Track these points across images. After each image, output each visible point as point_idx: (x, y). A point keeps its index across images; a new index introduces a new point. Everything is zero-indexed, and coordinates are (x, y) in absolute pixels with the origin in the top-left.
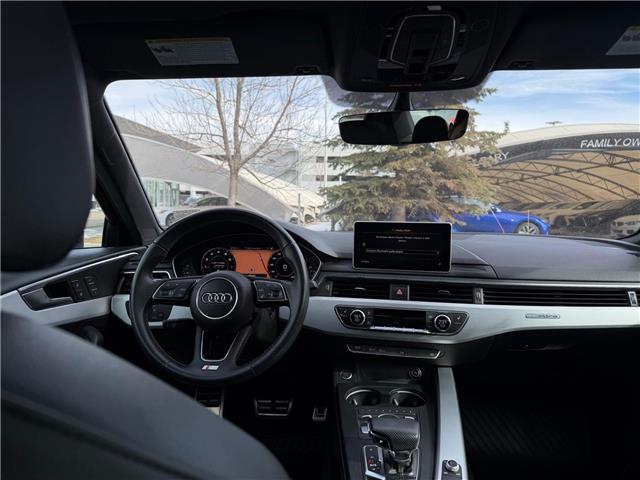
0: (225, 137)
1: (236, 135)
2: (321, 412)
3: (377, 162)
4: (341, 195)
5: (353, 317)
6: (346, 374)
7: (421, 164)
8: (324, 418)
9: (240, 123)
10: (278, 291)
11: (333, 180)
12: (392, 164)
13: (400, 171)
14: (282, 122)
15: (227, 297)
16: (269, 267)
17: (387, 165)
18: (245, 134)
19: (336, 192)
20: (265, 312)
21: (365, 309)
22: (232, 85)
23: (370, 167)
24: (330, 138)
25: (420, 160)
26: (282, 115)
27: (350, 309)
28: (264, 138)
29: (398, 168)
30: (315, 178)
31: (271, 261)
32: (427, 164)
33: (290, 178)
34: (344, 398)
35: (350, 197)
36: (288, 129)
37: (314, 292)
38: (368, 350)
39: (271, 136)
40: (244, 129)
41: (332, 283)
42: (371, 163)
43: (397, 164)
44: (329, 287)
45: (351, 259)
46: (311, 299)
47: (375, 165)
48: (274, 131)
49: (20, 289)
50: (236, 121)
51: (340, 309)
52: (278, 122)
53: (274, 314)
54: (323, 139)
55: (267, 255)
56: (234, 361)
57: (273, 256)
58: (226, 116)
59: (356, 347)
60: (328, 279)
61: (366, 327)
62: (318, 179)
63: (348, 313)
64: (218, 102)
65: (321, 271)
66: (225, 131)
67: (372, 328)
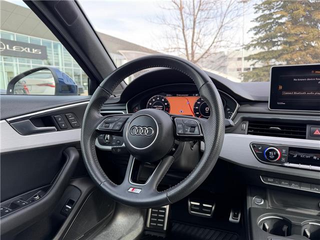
0: (186, 49)
1: (192, 47)
2: (235, 216)
3: (274, 56)
4: (252, 76)
5: (268, 153)
6: (258, 200)
7: (304, 55)
8: (238, 221)
9: (195, 40)
10: (195, 127)
11: (247, 70)
12: (285, 56)
13: (289, 60)
14: (218, 37)
15: (150, 131)
16: (195, 109)
17: (281, 56)
18: (197, 46)
19: (248, 75)
20: (186, 145)
21: (281, 147)
22: (190, 20)
23: (270, 59)
24: (246, 44)
25: (303, 53)
26: (218, 33)
27: (264, 146)
28: (207, 48)
29: (288, 59)
30: (236, 70)
31: (196, 105)
32: (308, 56)
33: (222, 70)
34: (256, 223)
35: (257, 77)
36: (221, 41)
37: (229, 129)
38: (280, 184)
39: (211, 45)
40: (197, 43)
41: (247, 123)
42: (271, 57)
43: (288, 56)
44: (245, 126)
45: (268, 102)
46: (227, 135)
47: (273, 58)
48: (213, 43)
49: (8, 120)
50: (193, 40)
51: (255, 146)
52: (215, 38)
53: (196, 146)
54: (242, 44)
55: (193, 100)
56: (155, 186)
57: (198, 101)
58: (187, 37)
59: (269, 180)
60: (244, 119)
61: (280, 164)
62: (238, 70)
63: (263, 150)
64: (183, 30)
65: (238, 112)
66: (186, 46)
67: (286, 164)
